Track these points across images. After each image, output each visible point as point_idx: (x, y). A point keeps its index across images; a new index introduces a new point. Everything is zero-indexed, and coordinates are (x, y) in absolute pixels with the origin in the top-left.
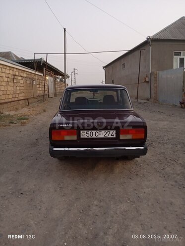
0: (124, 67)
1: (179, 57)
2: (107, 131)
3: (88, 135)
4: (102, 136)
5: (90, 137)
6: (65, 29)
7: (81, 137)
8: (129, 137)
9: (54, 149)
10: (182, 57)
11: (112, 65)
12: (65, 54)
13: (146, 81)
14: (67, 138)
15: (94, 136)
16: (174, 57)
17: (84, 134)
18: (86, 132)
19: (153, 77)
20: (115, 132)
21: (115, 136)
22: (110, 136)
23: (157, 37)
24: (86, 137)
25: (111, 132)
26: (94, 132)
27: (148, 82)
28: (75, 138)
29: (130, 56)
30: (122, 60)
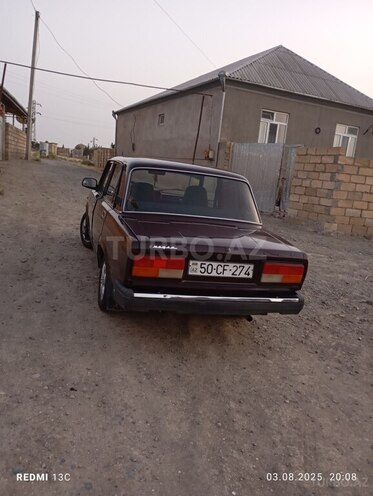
0: (162, 122)
1: (269, 122)
2: (238, 265)
3: (203, 270)
4: (228, 274)
5: (206, 274)
6: (37, 14)
7: (190, 273)
8: (276, 278)
9: (136, 295)
10: (274, 122)
11: (136, 112)
12: (33, 68)
13: (207, 158)
14: (163, 274)
15: (214, 274)
16: (262, 120)
17: (196, 269)
18: (199, 263)
19: (222, 152)
20: (252, 267)
21: (251, 276)
22: (243, 275)
23: (237, 76)
24: (199, 274)
25: (247, 266)
26: (215, 265)
27: (211, 160)
28: (179, 274)
29: (178, 102)
30: (159, 107)
